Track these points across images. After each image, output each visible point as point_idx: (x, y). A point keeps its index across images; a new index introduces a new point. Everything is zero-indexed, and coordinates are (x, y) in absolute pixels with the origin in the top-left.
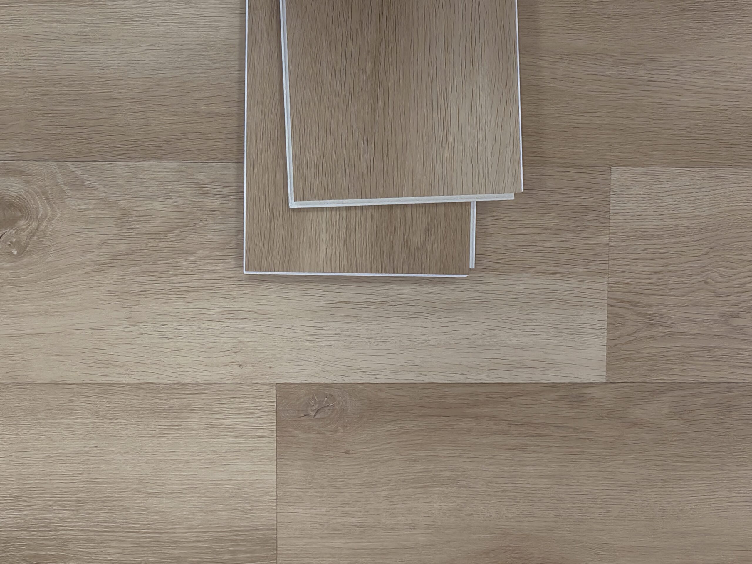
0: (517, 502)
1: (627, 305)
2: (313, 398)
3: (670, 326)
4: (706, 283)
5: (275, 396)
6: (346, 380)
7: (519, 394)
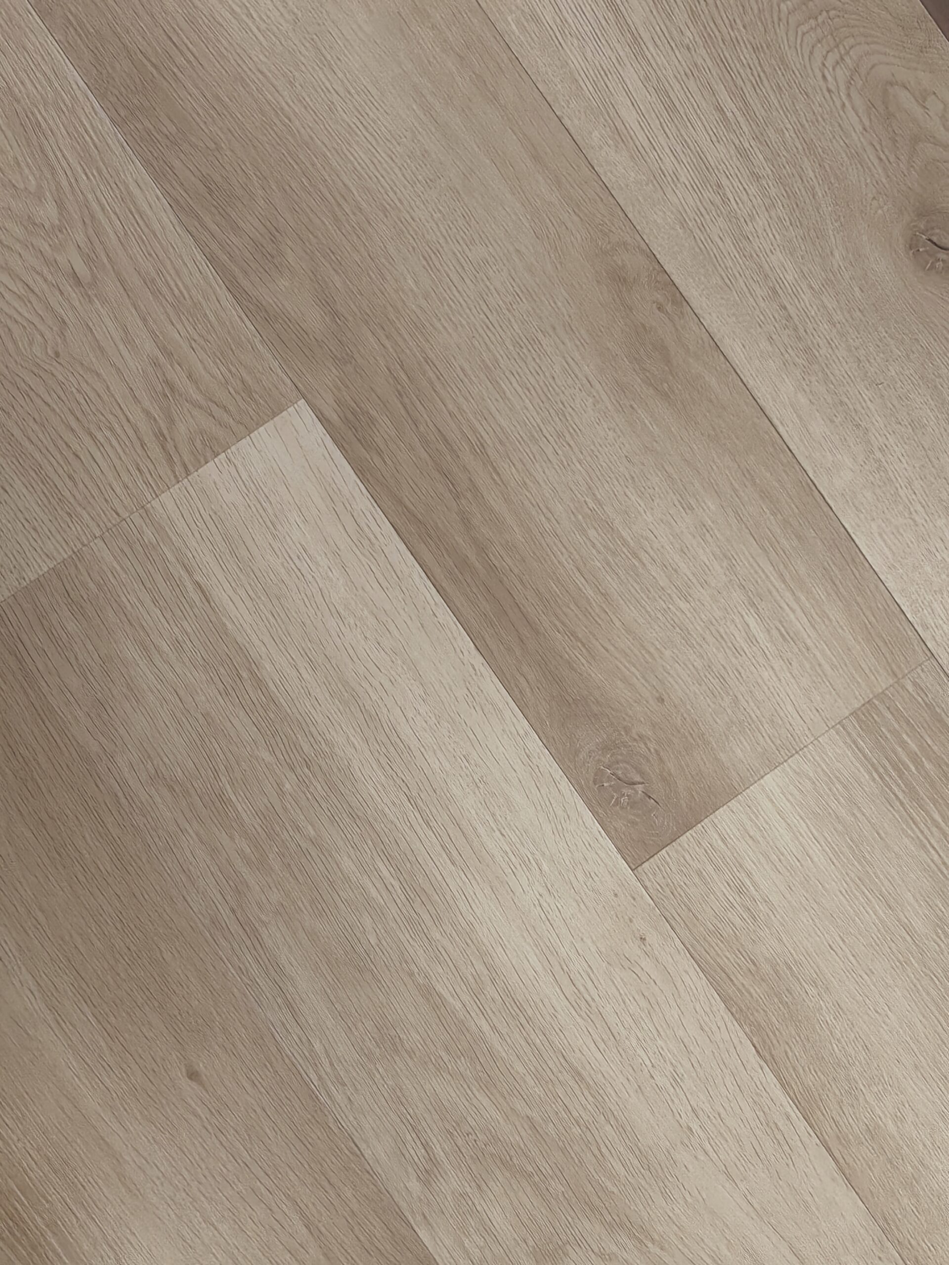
0: (563, 404)
1: (170, 446)
2: (617, 802)
3: (156, 364)
4: (57, 354)
5: (652, 860)
6: (558, 774)
7: (407, 514)
